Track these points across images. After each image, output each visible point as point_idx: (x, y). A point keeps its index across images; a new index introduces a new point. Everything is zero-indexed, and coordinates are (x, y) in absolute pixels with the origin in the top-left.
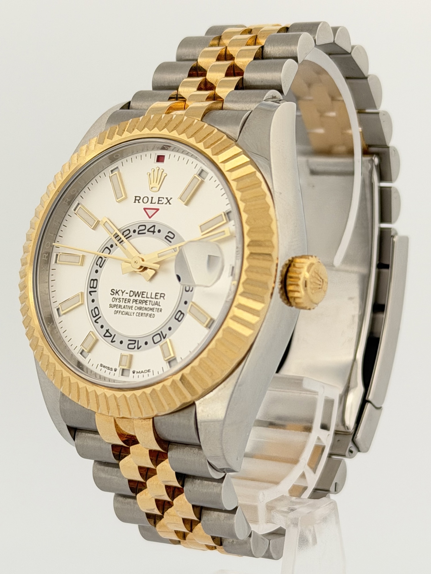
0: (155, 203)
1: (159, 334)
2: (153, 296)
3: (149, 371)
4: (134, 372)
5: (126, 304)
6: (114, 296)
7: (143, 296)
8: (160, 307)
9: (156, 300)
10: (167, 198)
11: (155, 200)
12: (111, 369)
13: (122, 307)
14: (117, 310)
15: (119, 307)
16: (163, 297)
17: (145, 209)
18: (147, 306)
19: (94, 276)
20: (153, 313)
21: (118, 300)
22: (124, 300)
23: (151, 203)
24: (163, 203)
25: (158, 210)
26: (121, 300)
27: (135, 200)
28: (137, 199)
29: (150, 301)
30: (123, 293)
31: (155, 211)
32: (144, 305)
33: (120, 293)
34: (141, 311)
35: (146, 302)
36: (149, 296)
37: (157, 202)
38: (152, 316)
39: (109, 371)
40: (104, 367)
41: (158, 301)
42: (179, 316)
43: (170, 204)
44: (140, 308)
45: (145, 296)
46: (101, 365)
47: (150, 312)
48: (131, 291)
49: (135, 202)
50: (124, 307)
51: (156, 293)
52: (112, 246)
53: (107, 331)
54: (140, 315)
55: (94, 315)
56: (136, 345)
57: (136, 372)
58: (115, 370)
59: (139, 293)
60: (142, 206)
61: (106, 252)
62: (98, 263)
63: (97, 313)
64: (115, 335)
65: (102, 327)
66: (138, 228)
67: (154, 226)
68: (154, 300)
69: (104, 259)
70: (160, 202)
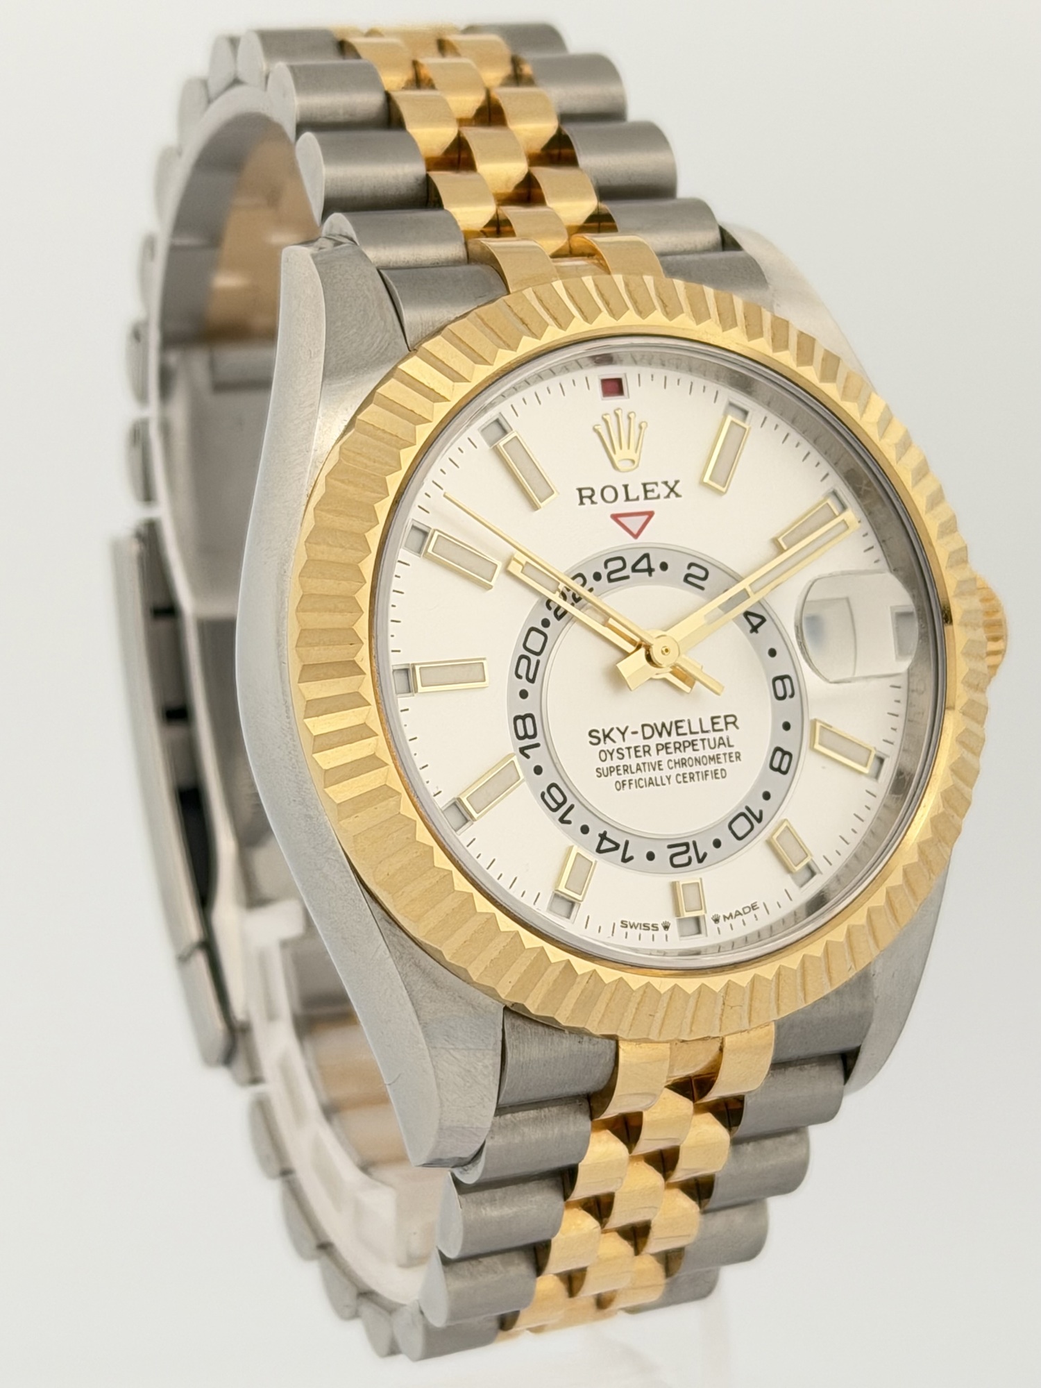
0: (637, 499)
1: (743, 815)
2: (707, 725)
3: (753, 907)
4: (716, 921)
5: (640, 761)
6: (602, 746)
7: (680, 731)
8: (733, 750)
9: (718, 735)
10: (666, 483)
11: (636, 489)
12: (655, 927)
13: (634, 769)
14: (620, 779)
15: (626, 771)
16: (734, 723)
17: (615, 517)
18: (699, 754)
19: (524, 707)
20: (719, 767)
21: (615, 754)
22: (632, 751)
23: (627, 499)
24: (658, 497)
25: (650, 514)
26: (625, 752)
27: (581, 497)
28: (586, 496)
29: (703, 740)
30: (623, 734)
31: (645, 518)
32: (689, 753)
33: (616, 735)
34: (687, 770)
35: (692, 744)
36: (696, 728)
37: (642, 496)
38: (719, 776)
39: (651, 932)
40: (634, 925)
41: (724, 734)
42: (782, 761)
43: (677, 495)
44: (683, 763)
45: (685, 730)
46: (623, 925)
47: (712, 766)
48: (643, 726)
49: (582, 503)
50: (639, 769)
51: (713, 718)
52: (546, 623)
53: (603, 837)
54: (688, 779)
55: (554, 805)
56: (692, 853)
57: (721, 919)
58: (666, 927)
59: (668, 726)
60: (602, 511)
61: (535, 642)
62: (522, 672)
63: (560, 799)
64: (627, 843)
65: (585, 830)
66: (606, 566)
67: (646, 556)
68: (711, 735)
69: (534, 658)
70: (650, 495)
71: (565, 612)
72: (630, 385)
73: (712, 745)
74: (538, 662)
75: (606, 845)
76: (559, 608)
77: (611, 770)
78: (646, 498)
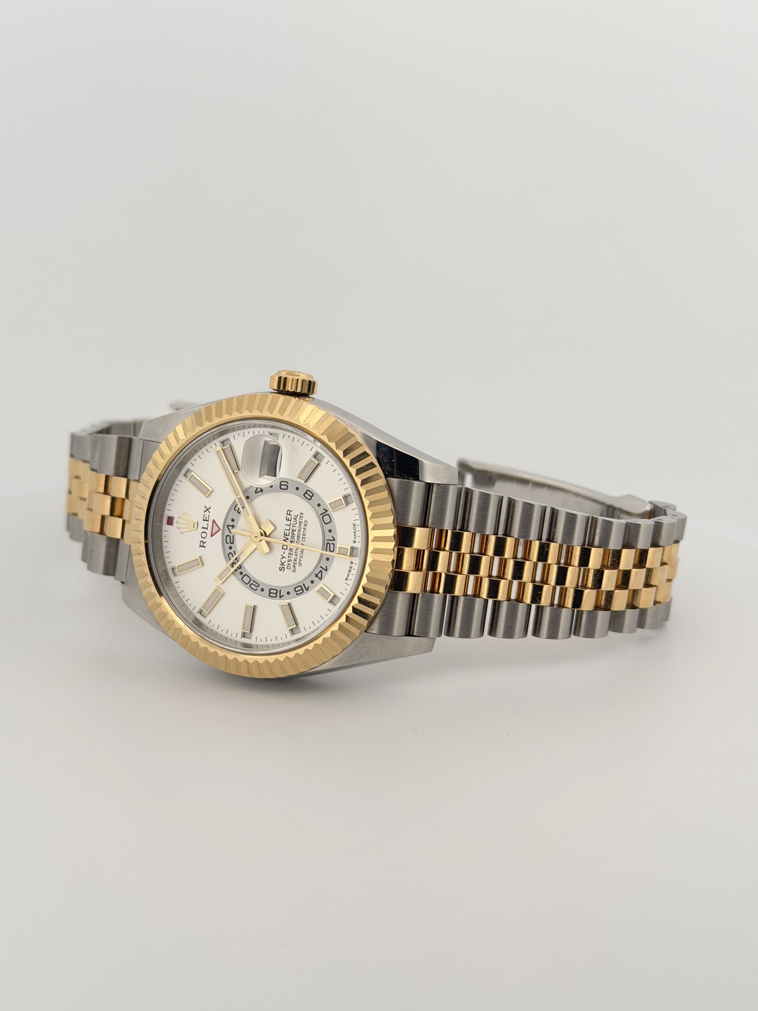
0: (208, 524)
1: (323, 517)
2: (288, 523)
3: (354, 525)
4: (355, 542)
5: (294, 554)
6: (285, 567)
7: (288, 534)
8: (299, 515)
9: (293, 520)
10: (205, 511)
11: (205, 524)
12: (351, 567)
13: (296, 557)
14: (298, 564)
15: (296, 561)
16: (290, 511)
17: (212, 535)
18: (297, 530)
19: (266, 592)
20: (303, 523)
21: (289, 563)
22: (290, 556)
23: (207, 528)
24: (209, 516)
25: (214, 521)
26: (290, 558)
27: (203, 546)
28: (202, 545)
29: (293, 526)
30: (283, 557)
31: (214, 524)
32: (296, 533)
33: (283, 560)
34: (301, 536)
35: (293, 531)
36: (288, 528)
37: (207, 522)
38: (306, 524)
39: (352, 570)
40: (348, 576)
41: (293, 517)
42: (309, 495)
43: (210, 508)
44: (298, 537)
45: (288, 532)
46: (346, 579)
47: (302, 525)
48: (283, 548)
49: (204, 547)
50: (296, 555)
51: (286, 520)
52: (241, 573)
53: (316, 576)
54: (305, 537)
55: (301, 591)
56: (331, 542)
57: (355, 540)
58: (352, 563)
59: (285, 539)
60: (209, 539)
61: (246, 579)
62: (255, 588)
63: (300, 588)
64: (321, 567)
65: (312, 582)
66: (228, 543)
67: (228, 526)
68: (292, 522)
69: (252, 582)
70: (207, 519)
71: (240, 565)
72: (171, 514)
73: (295, 523)
74: (253, 581)
75: (319, 575)
76: (238, 567)
77: (294, 566)
78: (208, 521)
